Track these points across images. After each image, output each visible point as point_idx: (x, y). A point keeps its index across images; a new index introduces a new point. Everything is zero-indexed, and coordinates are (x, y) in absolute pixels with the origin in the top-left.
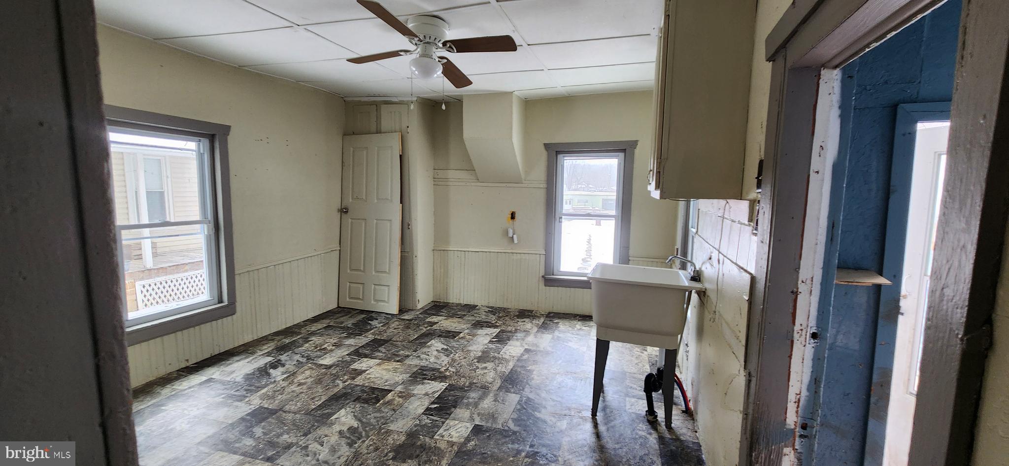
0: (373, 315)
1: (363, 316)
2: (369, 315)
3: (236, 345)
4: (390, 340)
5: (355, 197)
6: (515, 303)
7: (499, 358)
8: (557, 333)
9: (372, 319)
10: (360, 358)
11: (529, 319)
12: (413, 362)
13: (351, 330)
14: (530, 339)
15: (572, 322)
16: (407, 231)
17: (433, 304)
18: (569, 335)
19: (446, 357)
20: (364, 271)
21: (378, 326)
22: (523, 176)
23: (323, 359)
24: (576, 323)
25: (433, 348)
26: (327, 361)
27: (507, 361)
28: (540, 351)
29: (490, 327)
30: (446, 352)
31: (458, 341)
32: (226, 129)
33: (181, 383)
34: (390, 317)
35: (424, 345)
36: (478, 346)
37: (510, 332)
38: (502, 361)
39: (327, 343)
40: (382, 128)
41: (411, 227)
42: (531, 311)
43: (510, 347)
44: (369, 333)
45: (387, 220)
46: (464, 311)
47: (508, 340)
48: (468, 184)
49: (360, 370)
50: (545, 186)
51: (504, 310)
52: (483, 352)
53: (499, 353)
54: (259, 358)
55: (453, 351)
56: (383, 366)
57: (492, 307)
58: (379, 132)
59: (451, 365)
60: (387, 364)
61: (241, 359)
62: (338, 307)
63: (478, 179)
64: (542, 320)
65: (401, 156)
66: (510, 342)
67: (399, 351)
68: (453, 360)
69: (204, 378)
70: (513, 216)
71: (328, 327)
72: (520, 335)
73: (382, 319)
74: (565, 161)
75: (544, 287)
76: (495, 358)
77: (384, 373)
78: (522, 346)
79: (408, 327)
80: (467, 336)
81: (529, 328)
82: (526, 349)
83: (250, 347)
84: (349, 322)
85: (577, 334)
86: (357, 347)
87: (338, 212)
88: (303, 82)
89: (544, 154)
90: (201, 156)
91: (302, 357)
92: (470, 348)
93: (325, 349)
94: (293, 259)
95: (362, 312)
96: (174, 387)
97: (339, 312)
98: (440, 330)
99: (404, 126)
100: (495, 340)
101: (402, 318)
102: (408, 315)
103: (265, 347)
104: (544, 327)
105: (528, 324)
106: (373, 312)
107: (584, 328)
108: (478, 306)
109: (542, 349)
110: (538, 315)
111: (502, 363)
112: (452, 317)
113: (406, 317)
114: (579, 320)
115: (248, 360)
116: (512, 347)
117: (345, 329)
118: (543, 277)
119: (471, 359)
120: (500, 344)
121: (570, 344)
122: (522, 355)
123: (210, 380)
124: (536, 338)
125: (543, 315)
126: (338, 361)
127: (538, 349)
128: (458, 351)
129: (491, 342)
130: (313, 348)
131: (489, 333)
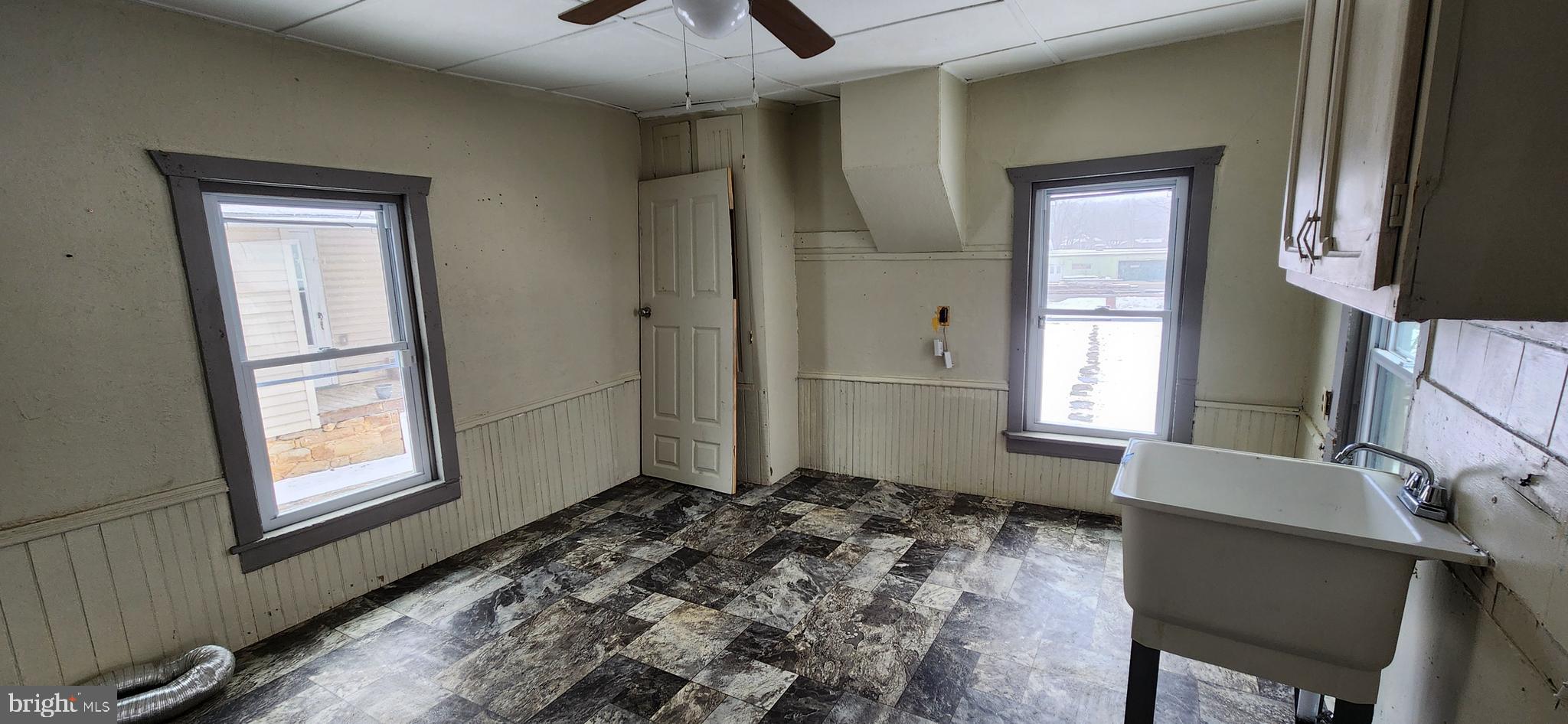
0: (694, 494)
1: (677, 495)
2: (688, 494)
3: (466, 547)
4: (710, 553)
5: (660, 289)
6: (948, 480)
7: (908, 614)
8: (1031, 556)
9: (689, 502)
10: (649, 592)
11: (974, 517)
12: (739, 609)
13: (650, 524)
14: (975, 567)
15: (1064, 529)
16: (747, 348)
17: (798, 475)
18: (1058, 561)
19: (802, 603)
20: (678, 417)
21: (696, 518)
22: (963, 239)
23: (588, 589)
24: (1073, 531)
25: (783, 579)
26: (592, 595)
27: (924, 623)
28: (996, 602)
29: (896, 532)
30: (806, 590)
31: (831, 564)
32: (423, 185)
33: (358, 623)
34: (721, 499)
35: (766, 569)
36: (868, 578)
37: (936, 547)
38: (910, 621)
39: (605, 551)
40: (700, 165)
41: (755, 340)
42: (979, 498)
43: (931, 587)
44: (678, 533)
45: (712, 329)
46: (851, 492)
47: (930, 568)
48: (857, 256)
49: (643, 621)
50: (1008, 255)
51: (927, 492)
52: (878, 595)
53: (908, 602)
54: (490, 579)
55: (818, 589)
56: (687, 617)
57: (904, 486)
58: (694, 170)
59: (810, 624)
60: (691, 610)
61: (463, 579)
62: (641, 475)
63: (876, 247)
64: (1001, 520)
65: (731, 211)
66: (936, 574)
67: (720, 581)
68: (816, 612)
69: (395, 616)
70: (943, 316)
71: (616, 517)
72: (954, 556)
73: (705, 504)
74: (1052, 203)
75: (1006, 454)
76: (898, 611)
77: (683, 632)
78: (957, 585)
79: (745, 525)
80: (850, 552)
81: (974, 538)
82: (965, 594)
83: (485, 552)
84: (651, 509)
85: (1076, 562)
86: (651, 566)
87: (635, 315)
88: (556, 89)
89: (1006, 190)
90: (385, 234)
91: (557, 581)
92: (853, 584)
93: (597, 566)
94: (558, 400)
95: (678, 486)
96: (345, 632)
97: (641, 486)
98: (802, 534)
99: (736, 157)
100: (905, 565)
101: (742, 502)
102: (752, 497)
103: (507, 555)
104: (1004, 539)
105: (972, 531)
106: (694, 487)
107: (1090, 546)
108: (878, 481)
109: (999, 597)
110: (994, 508)
111: (913, 629)
112: (828, 504)
113: (748, 501)
114: (1079, 526)
115: (472, 581)
116: (937, 587)
117: (643, 522)
118: (1003, 433)
119: (852, 612)
120: (913, 577)
121: (1061, 587)
122: (957, 609)
123: (401, 622)
124: (986, 565)
125: (1003, 508)
126: (610, 597)
127: (991, 596)
128: (827, 589)
129: (895, 570)
130: (578, 562)
131: (894, 547)
